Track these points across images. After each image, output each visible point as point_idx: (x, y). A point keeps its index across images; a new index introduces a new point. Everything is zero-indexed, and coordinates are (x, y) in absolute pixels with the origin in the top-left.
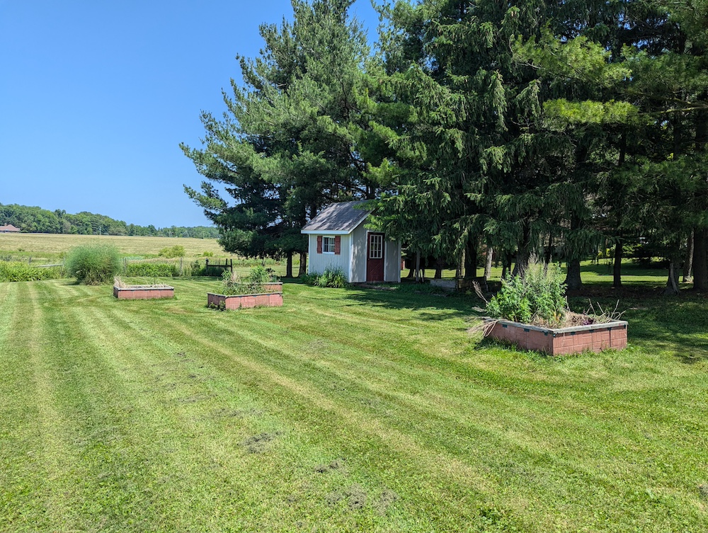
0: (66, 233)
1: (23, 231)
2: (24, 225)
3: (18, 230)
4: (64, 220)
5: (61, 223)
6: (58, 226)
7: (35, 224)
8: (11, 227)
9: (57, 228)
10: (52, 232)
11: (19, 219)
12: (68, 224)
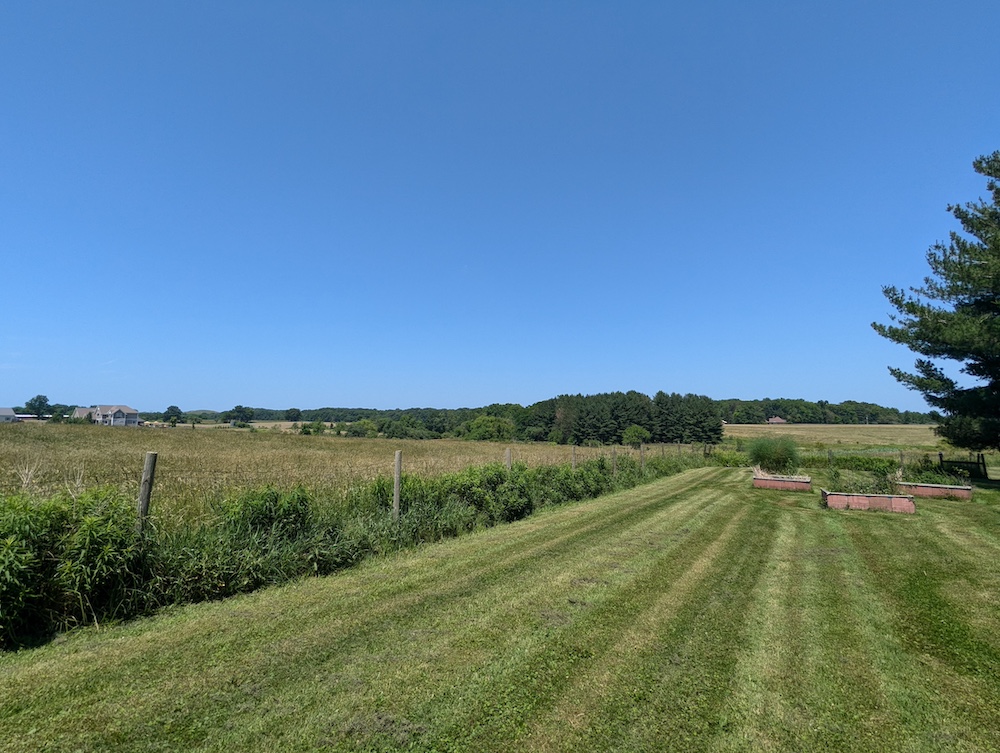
0: (830, 423)
1: (789, 422)
2: (789, 417)
3: (784, 421)
4: (827, 411)
5: (825, 414)
6: (822, 416)
7: (799, 415)
8: (778, 419)
9: (820, 419)
10: (816, 423)
11: (785, 412)
12: (831, 414)
